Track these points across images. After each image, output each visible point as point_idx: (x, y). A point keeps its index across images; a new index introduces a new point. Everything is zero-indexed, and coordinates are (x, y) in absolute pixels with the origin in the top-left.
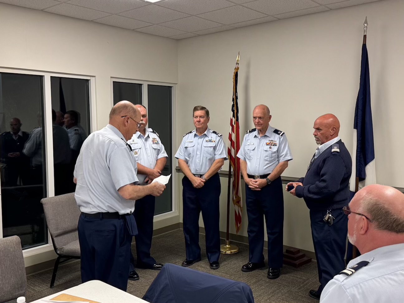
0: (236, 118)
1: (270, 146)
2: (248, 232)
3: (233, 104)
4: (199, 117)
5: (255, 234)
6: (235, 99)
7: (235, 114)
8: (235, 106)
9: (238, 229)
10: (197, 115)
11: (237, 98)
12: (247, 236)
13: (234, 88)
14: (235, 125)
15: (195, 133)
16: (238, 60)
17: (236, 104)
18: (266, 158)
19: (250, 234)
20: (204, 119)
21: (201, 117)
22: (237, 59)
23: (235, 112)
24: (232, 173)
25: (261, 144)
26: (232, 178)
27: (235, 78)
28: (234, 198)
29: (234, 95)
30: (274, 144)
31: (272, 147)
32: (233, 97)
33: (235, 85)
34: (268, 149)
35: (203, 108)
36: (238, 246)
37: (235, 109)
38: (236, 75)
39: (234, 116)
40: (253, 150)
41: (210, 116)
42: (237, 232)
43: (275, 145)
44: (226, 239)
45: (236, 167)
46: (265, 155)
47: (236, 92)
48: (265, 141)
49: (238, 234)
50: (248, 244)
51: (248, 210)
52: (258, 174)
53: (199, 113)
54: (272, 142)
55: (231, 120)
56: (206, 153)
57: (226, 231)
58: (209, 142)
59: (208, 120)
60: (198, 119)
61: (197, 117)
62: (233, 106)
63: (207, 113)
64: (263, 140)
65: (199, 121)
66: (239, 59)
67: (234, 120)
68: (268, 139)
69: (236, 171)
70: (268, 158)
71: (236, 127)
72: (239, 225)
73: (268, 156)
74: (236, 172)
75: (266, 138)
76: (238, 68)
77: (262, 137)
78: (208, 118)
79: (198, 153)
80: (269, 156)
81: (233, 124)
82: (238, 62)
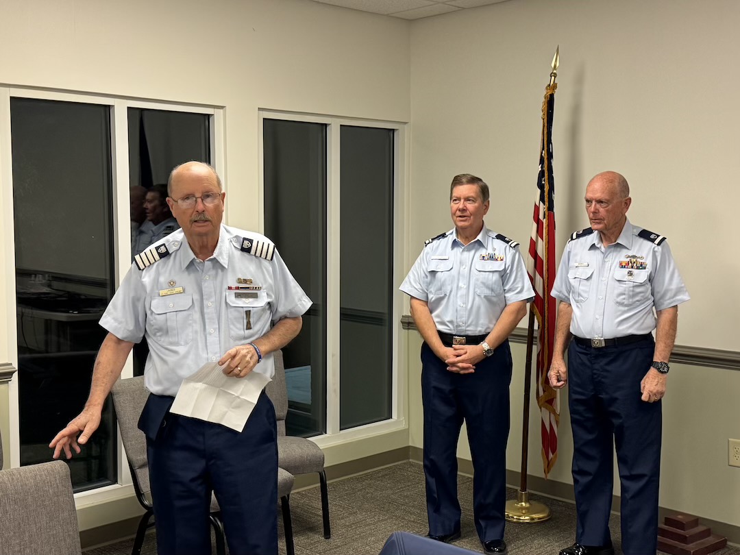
0: (547, 203)
1: (630, 270)
2: (573, 472)
3: (540, 169)
4: (462, 200)
5: (590, 478)
6: (547, 159)
7: (546, 194)
8: (546, 175)
9: (549, 466)
10: (458, 196)
11: (550, 156)
12: (571, 482)
13: (545, 132)
14: (544, 221)
15: (455, 237)
16: (555, 66)
17: (548, 170)
18: (620, 299)
19: (578, 477)
20: (476, 204)
21: (467, 199)
22: (553, 65)
23: (546, 189)
24: (536, 334)
25: (608, 265)
26: (536, 344)
27: (546, 109)
28: (541, 393)
29: (543, 149)
30: (639, 265)
31: (635, 271)
32: (542, 153)
33: (546, 125)
34: (624, 277)
35: (474, 180)
36: (547, 505)
37: (545, 182)
38: (550, 102)
39: (542, 199)
40: (588, 279)
41: (490, 199)
42: (547, 471)
43: (642, 267)
44: (519, 488)
45: (546, 318)
46: (617, 292)
47: (549, 141)
48: (617, 257)
49: (549, 477)
50: (574, 502)
51: (573, 421)
52: (600, 335)
53: (465, 190)
54: (634, 260)
55: (537, 209)
56: (482, 285)
57: (520, 470)
58: (489, 261)
59: (484, 207)
60: (461, 205)
61: (459, 199)
62: (541, 174)
63: (484, 191)
64: (611, 254)
65: (463, 210)
66: (558, 65)
67: (543, 208)
68: (624, 252)
69: (546, 329)
70: (624, 299)
71: (548, 225)
72: (551, 455)
73: (624, 294)
74: (546, 332)
75: (619, 249)
76: (555, 86)
77: (610, 247)
78: (486, 203)
79: (461, 284)
80: (629, 295)
81: (541, 217)
82: (555, 71)
